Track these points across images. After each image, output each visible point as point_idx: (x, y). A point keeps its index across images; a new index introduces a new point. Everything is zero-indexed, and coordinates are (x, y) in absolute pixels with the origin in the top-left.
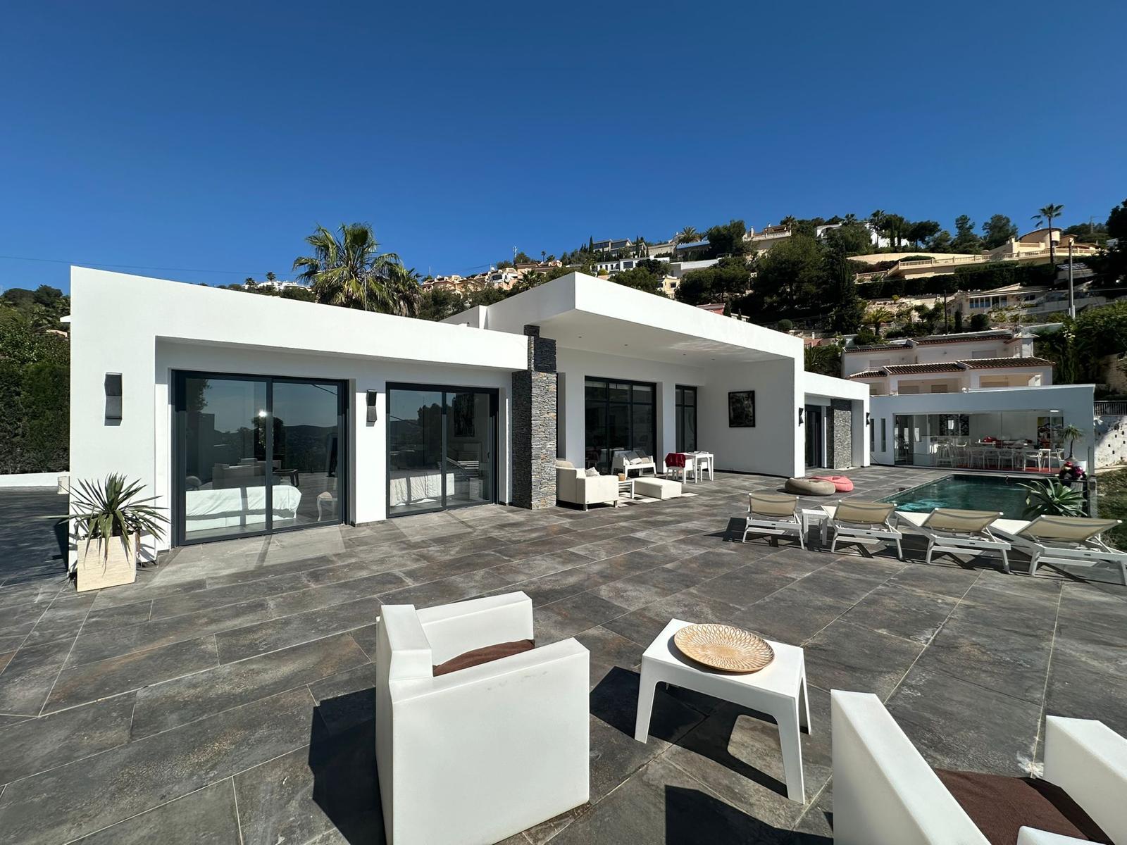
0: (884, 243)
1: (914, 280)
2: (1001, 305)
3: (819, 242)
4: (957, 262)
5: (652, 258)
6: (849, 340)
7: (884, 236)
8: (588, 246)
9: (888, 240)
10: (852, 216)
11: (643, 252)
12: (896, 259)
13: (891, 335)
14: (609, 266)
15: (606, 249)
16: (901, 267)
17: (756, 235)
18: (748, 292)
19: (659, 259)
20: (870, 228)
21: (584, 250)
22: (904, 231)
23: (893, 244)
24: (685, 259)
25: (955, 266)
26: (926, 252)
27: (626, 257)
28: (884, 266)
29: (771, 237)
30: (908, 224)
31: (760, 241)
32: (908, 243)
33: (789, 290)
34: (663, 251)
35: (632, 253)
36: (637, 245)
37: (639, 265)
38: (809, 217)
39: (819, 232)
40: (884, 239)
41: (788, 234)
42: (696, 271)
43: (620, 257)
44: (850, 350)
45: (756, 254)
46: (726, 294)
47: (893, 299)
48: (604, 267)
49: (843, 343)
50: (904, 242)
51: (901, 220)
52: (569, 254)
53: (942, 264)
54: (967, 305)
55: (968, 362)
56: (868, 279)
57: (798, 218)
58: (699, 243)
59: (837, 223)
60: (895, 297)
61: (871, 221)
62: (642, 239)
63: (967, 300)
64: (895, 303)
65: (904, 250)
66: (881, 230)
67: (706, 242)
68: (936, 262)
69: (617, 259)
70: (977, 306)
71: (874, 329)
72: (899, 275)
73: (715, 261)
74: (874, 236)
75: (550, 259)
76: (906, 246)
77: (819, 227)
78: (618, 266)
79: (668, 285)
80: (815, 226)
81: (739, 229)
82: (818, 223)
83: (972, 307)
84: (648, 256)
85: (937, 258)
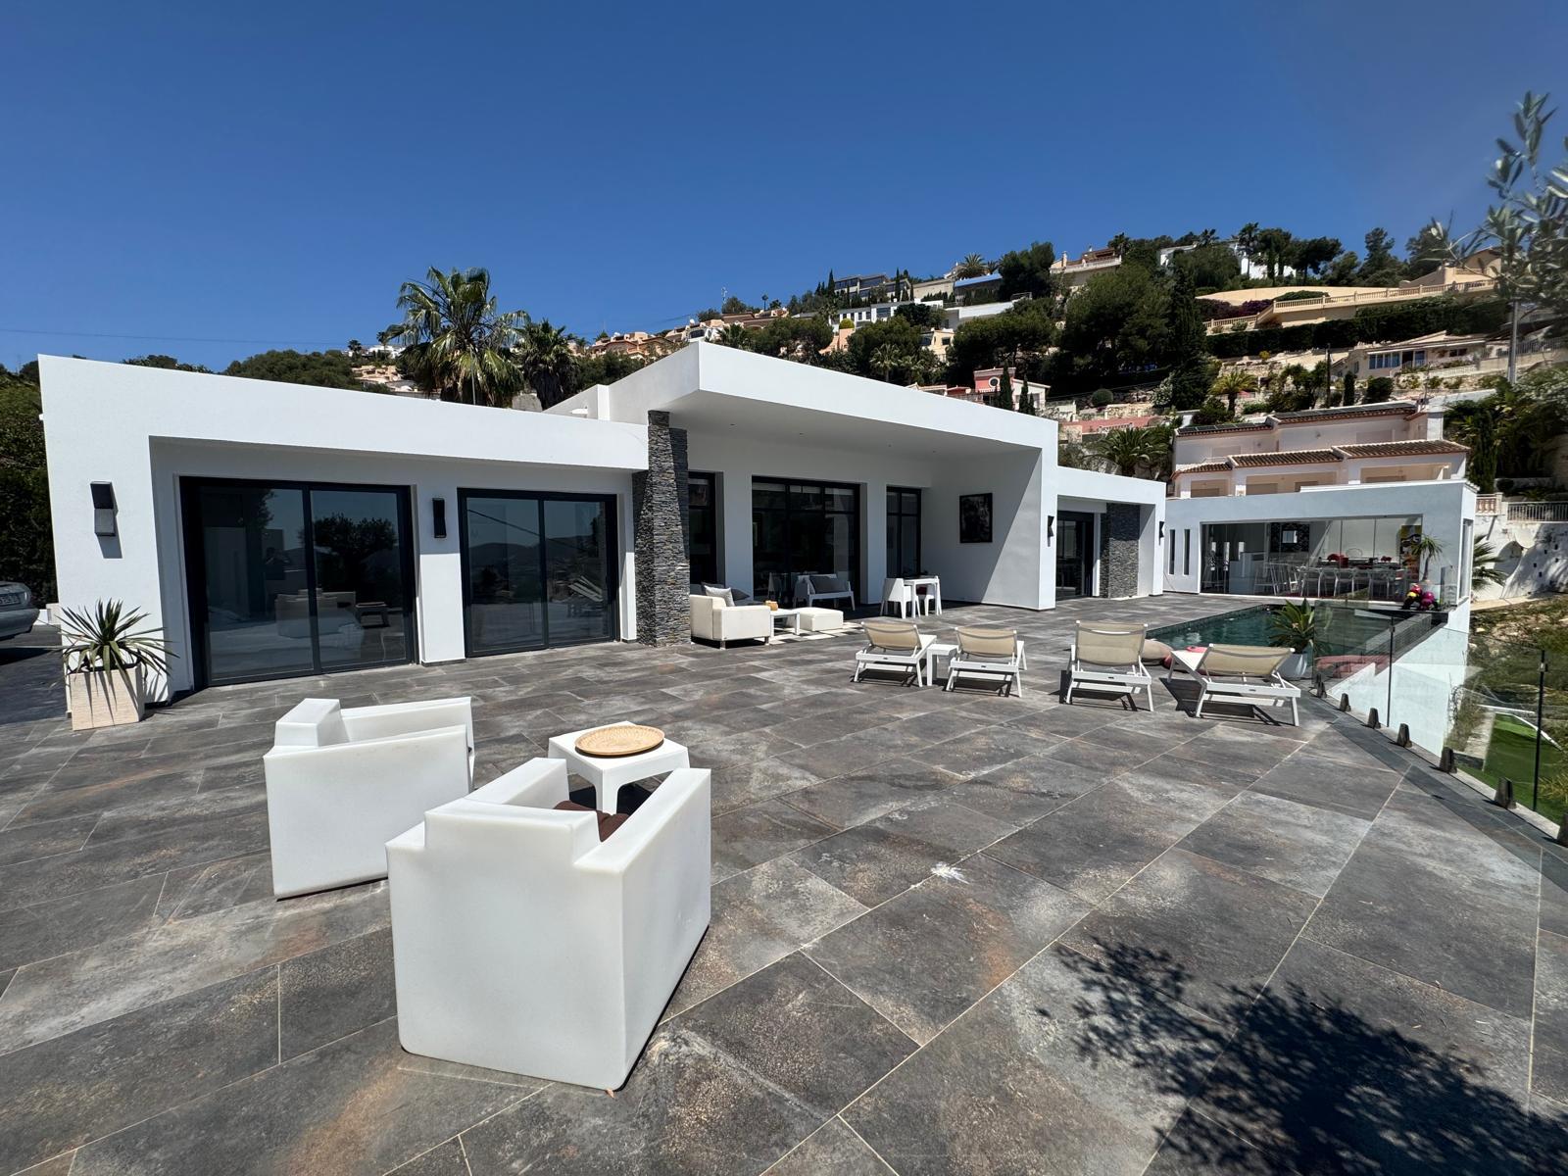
0: (1257, 272)
1: (1294, 329)
2: (1415, 363)
3: (1162, 274)
4: (1360, 301)
5: (917, 301)
6: (1187, 420)
7: (1259, 262)
8: (826, 285)
9: (1264, 268)
10: (1213, 232)
11: (905, 292)
12: (1270, 298)
13: (1251, 410)
14: (856, 315)
15: (852, 289)
16: (1277, 310)
17: (1070, 263)
18: (1052, 350)
19: (927, 303)
20: (1239, 250)
21: (821, 291)
22: (1291, 253)
23: (1271, 274)
24: (967, 303)
25: (1356, 306)
26: (1320, 285)
27: (882, 301)
28: (1253, 308)
29: (1092, 266)
30: (1297, 244)
31: (1074, 273)
32: (1294, 272)
33: (1110, 346)
34: (934, 290)
35: (889, 295)
36: (898, 284)
37: (897, 312)
38: (1150, 236)
39: (1164, 259)
40: (1258, 267)
41: (1118, 261)
42: (977, 320)
43: (872, 301)
44: (1186, 432)
45: (1068, 294)
46: (1020, 354)
47: (1261, 357)
48: (849, 316)
49: (1179, 422)
50: (1288, 271)
51: (1287, 236)
52: (799, 297)
53: (1340, 303)
54: (1365, 365)
55: (1349, 450)
56: (1227, 327)
57: (1134, 235)
58: (988, 277)
59: (1191, 244)
60: (1264, 353)
61: (1242, 241)
62: (906, 272)
63: (1365, 358)
64: (1263, 363)
65: (1288, 282)
66: (1256, 252)
67: (997, 276)
68: (1329, 300)
69: (868, 304)
70: (1380, 366)
71: (1226, 401)
72: (1274, 321)
73: (1009, 305)
74: (1244, 263)
75: (775, 305)
76: (1290, 277)
77: (1163, 250)
78: (869, 315)
79: (939, 341)
80: (1160, 248)
81: (1046, 256)
82: (1165, 243)
83: (1372, 367)
84: (912, 298)
85: (1331, 295)
